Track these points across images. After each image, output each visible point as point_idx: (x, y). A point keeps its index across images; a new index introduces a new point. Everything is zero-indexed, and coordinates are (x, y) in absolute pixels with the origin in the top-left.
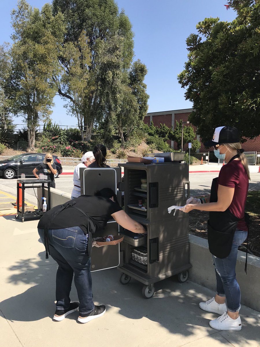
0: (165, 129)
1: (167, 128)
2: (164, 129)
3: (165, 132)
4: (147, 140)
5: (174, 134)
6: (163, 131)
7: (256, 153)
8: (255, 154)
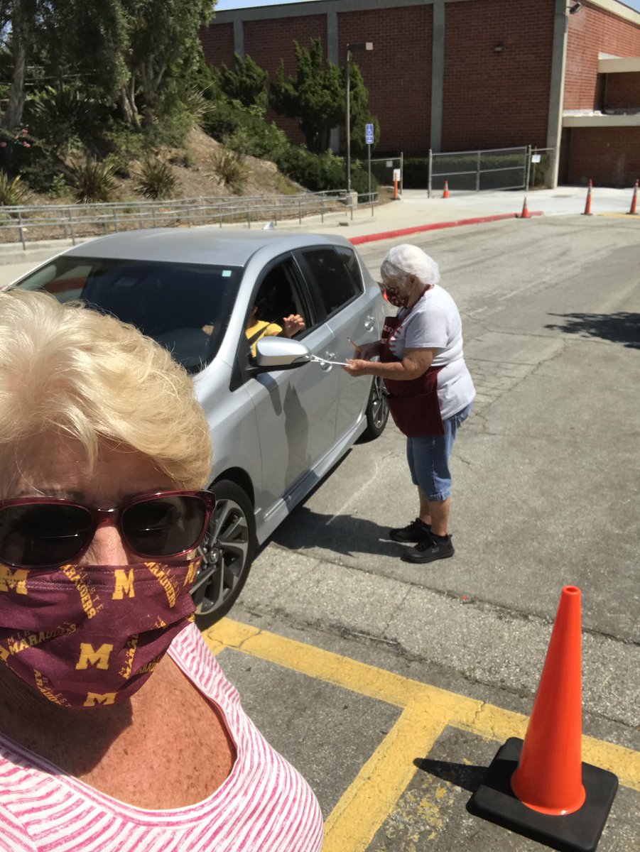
0: (255, 76)
1: (259, 70)
2: (248, 76)
3: (254, 86)
4: (206, 117)
5: (297, 94)
6: (248, 81)
7: (530, 150)
8: (526, 154)
